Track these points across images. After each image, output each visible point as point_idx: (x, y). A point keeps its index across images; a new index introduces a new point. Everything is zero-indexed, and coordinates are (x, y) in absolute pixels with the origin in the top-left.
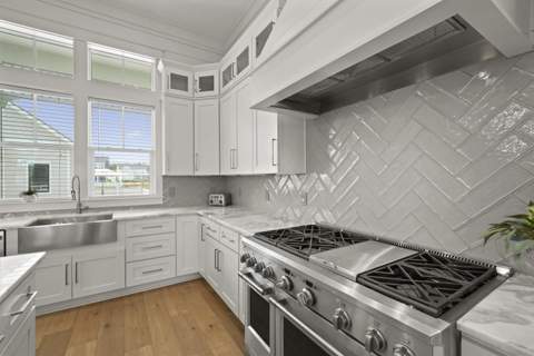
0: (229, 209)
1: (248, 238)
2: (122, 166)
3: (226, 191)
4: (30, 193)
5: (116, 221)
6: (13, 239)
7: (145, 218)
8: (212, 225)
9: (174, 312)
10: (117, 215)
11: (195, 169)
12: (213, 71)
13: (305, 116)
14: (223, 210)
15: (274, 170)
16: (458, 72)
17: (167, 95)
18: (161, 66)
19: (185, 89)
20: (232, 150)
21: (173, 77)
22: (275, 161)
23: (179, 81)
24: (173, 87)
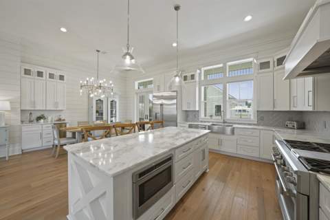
3: (298, 120)
5: (234, 128)
6: (207, 127)
7: (244, 128)
9: (253, 169)
10: (235, 126)
11: (274, 107)
15: (310, 109)
17: (258, 74)
18: (255, 61)
19: (269, 67)
20: (294, 97)
21: (261, 64)
22: (311, 104)
23: (265, 65)
24: (261, 69)
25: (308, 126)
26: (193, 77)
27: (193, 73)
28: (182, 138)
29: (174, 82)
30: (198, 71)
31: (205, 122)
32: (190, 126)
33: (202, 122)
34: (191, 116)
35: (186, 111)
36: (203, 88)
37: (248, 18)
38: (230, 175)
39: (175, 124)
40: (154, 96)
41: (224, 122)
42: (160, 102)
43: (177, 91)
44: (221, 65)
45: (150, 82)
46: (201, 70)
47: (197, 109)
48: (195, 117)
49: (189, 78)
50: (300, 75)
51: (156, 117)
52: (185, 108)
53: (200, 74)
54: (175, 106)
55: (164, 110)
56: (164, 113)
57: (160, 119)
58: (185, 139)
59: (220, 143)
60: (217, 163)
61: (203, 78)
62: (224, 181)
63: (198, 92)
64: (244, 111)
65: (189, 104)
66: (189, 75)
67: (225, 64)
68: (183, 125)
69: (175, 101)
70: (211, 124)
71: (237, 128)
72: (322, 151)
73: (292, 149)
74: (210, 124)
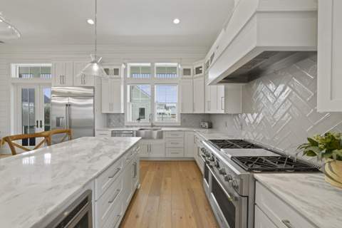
0: (210, 130)
1: (205, 141)
2: (171, 107)
3: (208, 121)
4: (139, 119)
5: (162, 131)
6: (135, 133)
7: (172, 131)
8: (198, 136)
9: (181, 170)
10: (163, 129)
11: (194, 110)
12: (201, 64)
13: (241, 85)
14: (207, 130)
15: (223, 112)
16: (308, 59)
17: (182, 78)
18: (180, 66)
19: (189, 74)
20: (208, 102)
21: (184, 70)
22: (223, 108)
23: (187, 72)
24: (184, 74)
25: (214, 125)
26: (116, 71)
27: (116, 67)
28: (106, 154)
29: (90, 70)
30: (123, 66)
31: (132, 126)
32: (114, 134)
33: (128, 127)
34: (114, 120)
35: (108, 114)
36: (128, 87)
37: (177, 21)
38: (163, 183)
39: (91, 131)
40: (53, 92)
41: (152, 126)
42: (66, 101)
43: (93, 88)
44: (149, 65)
45: (46, 71)
46: (126, 66)
47: (122, 112)
48: (120, 121)
49: (112, 72)
50: (221, 82)
51: (58, 124)
52: (106, 111)
53: (125, 69)
54: (92, 108)
55: (73, 113)
56: (73, 117)
57: (66, 127)
58: (110, 157)
59: (149, 149)
60: (148, 172)
61: (128, 76)
62: (159, 194)
63: (124, 91)
64: (163, 114)
65: (111, 105)
66: (111, 68)
67: (152, 64)
68: (103, 133)
69: (91, 101)
70: (139, 128)
71: (165, 131)
72: (238, 148)
73: (222, 150)
74: (137, 129)
